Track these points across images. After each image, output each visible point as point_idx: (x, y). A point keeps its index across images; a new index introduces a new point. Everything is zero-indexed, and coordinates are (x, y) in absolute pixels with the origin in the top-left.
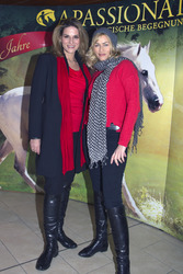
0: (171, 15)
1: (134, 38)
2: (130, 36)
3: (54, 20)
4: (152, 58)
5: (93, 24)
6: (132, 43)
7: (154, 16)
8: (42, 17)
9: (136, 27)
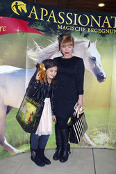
0: (109, 27)
1: (86, 36)
2: (83, 34)
3: (26, 11)
4: (98, 50)
5: (55, 21)
6: (84, 39)
7: (99, 25)
8: (16, 6)
9: (87, 30)
